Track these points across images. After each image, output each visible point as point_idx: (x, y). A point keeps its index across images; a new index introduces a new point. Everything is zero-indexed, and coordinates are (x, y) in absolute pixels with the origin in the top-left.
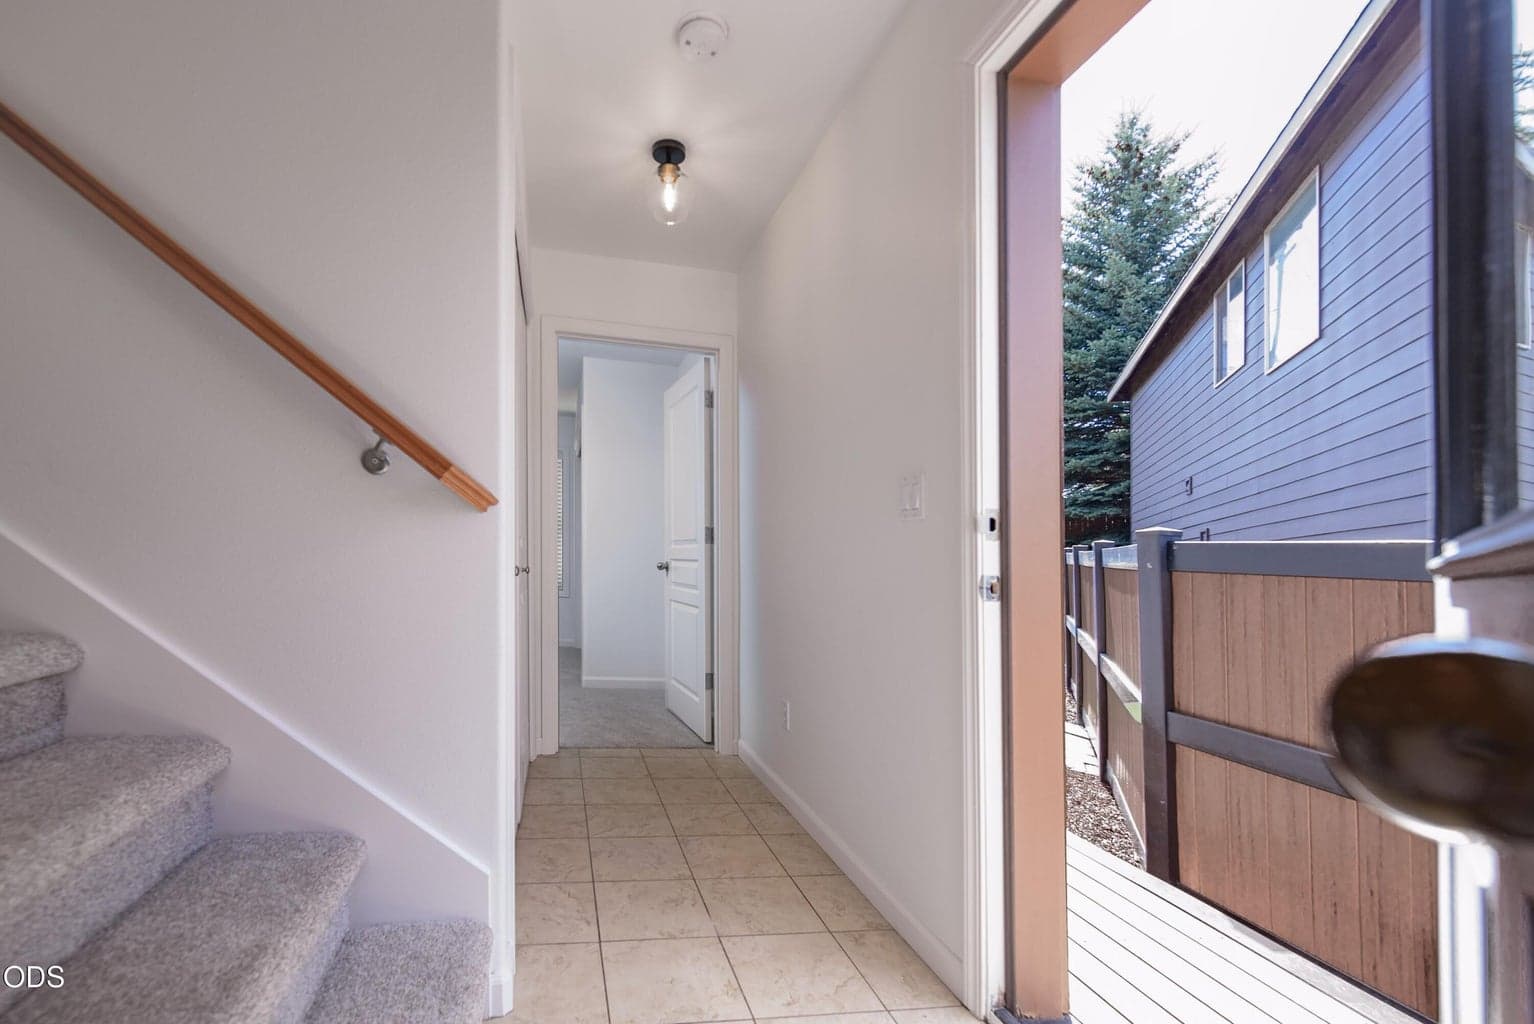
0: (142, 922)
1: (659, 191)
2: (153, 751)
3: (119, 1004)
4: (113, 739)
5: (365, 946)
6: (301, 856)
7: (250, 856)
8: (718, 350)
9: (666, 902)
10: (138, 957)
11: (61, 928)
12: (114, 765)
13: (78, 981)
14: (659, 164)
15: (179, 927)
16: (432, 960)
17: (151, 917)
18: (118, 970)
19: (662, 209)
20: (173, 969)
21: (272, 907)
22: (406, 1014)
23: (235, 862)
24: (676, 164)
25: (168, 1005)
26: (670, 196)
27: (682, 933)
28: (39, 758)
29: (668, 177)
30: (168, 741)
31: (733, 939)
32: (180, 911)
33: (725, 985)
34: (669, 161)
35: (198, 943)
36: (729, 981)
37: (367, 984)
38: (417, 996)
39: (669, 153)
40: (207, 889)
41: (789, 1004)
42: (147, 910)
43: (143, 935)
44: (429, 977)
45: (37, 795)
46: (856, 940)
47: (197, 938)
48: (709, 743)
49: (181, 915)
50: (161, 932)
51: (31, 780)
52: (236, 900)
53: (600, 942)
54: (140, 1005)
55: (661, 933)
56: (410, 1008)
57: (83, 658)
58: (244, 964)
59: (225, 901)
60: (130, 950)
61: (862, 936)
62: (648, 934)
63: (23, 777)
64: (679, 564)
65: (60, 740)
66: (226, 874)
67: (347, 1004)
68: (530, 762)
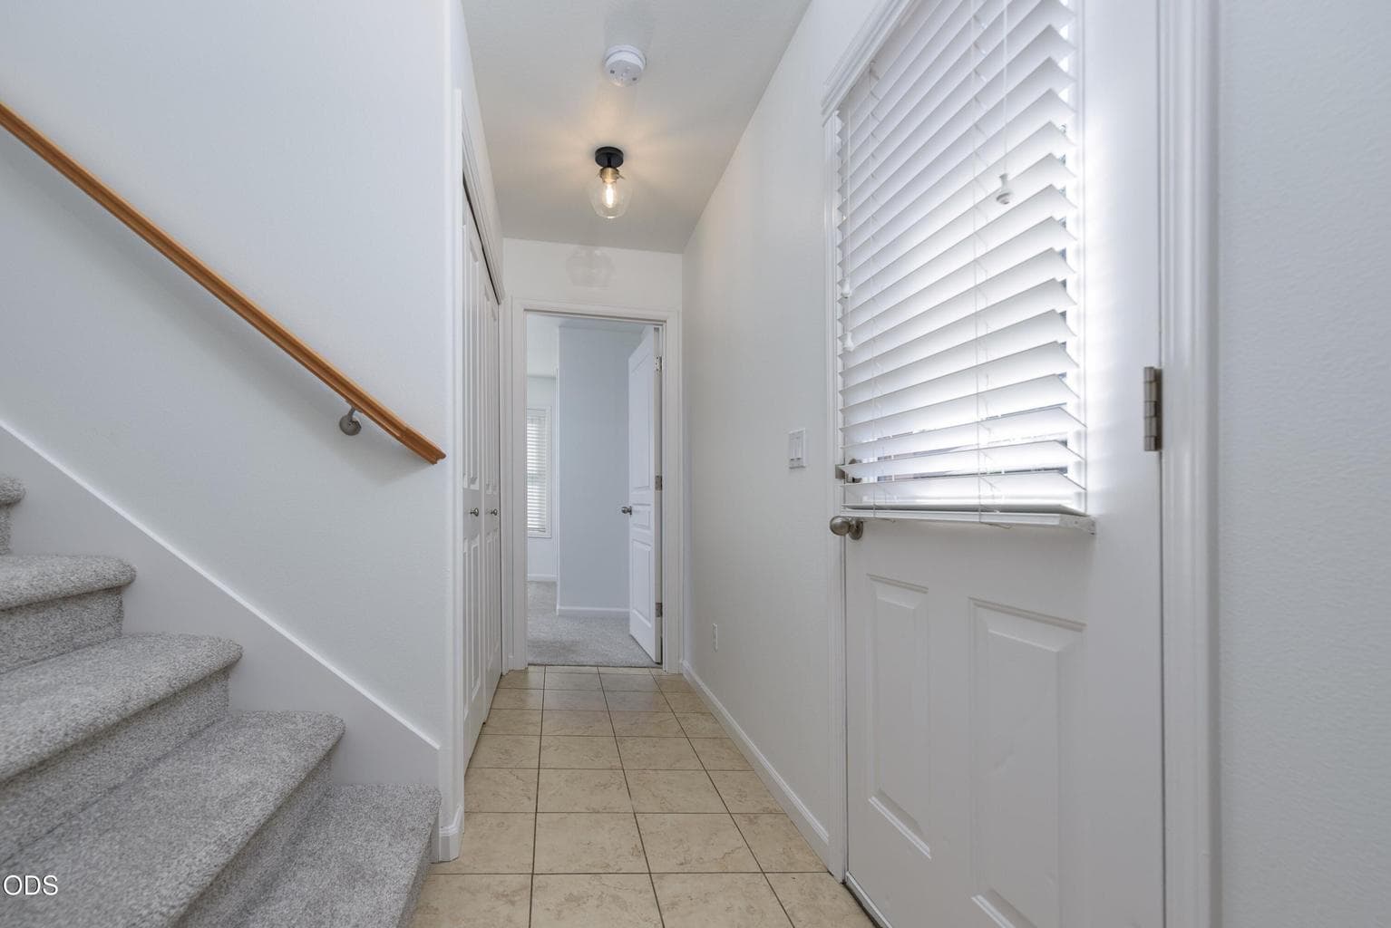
0: (172, 765)
1: (601, 190)
2: (184, 644)
3: (152, 812)
4: (156, 636)
5: (341, 799)
6: (292, 727)
7: (254, 725)
8: (665, 322)
9: (596, 785)
10: (167, 785)
11: (115, 763)
12: (154, 653)
13: (127, 797)
14: (601, 168)
15: (198, 768)
16: (390, 810)
17: (179, 762)
18: (152, 793)
19: (603, 206)
20: (191, 794)
21: (264, 759)
22: (365, 844)
23: (243, 729)
24: (614, 168)
25: (184, 815)
26: (610, 195)
27: (605, 809)
28: (104, 647)
29: (609, 179)
30: (195, 638)
31: (647, 815)
32: (201, 758)
33: (632, 848)
34: (610, 166)
35: (209, 779)
36: (636, 846)
37: (338, 824)
38: (375, 833)
39: (609, 158)
40: (221, 745)
41: (682, 864)
42: (176, 757)
43: (172, 772)
44: (386, 821)
45: (99, 670)
46: (751, 820)
47: (209, 776)
48: (658, 663)
49: (200, 761)
50: (184, 771)
51: (96, 660)
52: (241, 753)
53: (536, 812)
54: (167, 813)
55: (587, 808)
56: (368, 841)
57: (135, 576)
58: (240, 793)
59: (232, 754)
60: (162, 781)
61: (756, 818)
62: (577, 809)
63: (90, 659)
64: (639, 508)
65: (119, 635)
66: (235, 737)
67: (322, 836)
68: (501, 675)
